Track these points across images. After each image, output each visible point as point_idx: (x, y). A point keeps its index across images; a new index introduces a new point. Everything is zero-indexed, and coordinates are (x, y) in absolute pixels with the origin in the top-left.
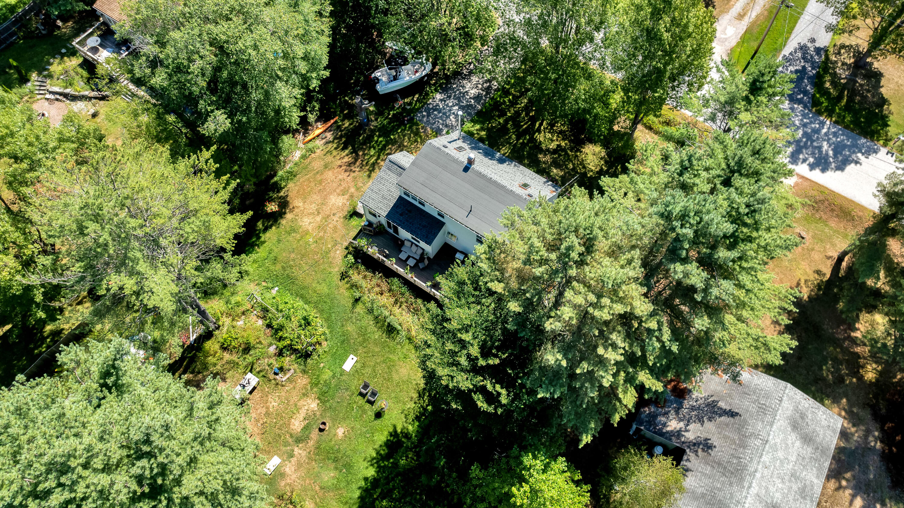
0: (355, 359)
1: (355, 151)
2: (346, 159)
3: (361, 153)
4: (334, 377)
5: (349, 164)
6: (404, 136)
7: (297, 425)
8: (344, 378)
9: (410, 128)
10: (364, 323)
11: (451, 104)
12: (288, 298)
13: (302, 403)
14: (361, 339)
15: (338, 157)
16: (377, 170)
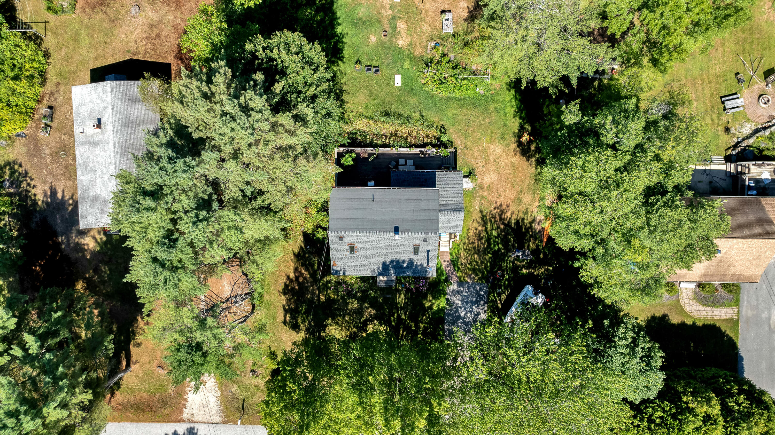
0: (396, 85)
1: (508, 225)
2: (508, 214)
3: (502, 226)
4: (402, 66)
5: (502, 212)
6: (482, 262)
7: (401, 26)
8: (395, 70)
9: (483, 273)
10: (407, 108)
11: (469, 315)
12: (467, 93)
13: (409, 39)
14: (402, 99)
15: (516, 213)
16: (480, 220)
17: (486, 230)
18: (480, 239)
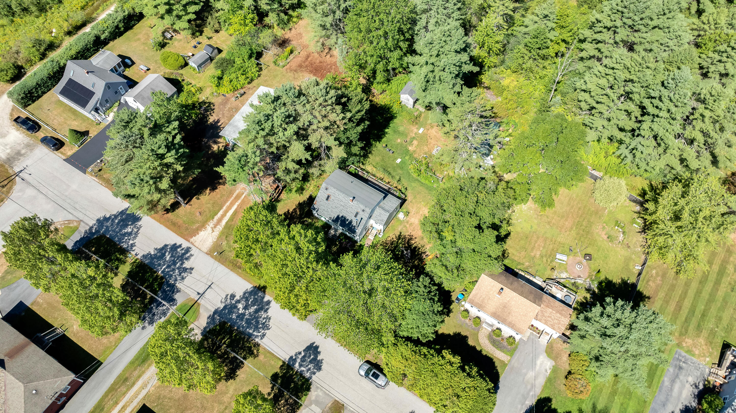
0: (397, 162)
1: (410, 246)
2: (413, 242)
3: (406, 245)
4: (404, 157)
5: (411, 239)
7: (415, 142)
8: (400, 157)
10: (395, 173)
12: (427, 182)
13: (415, 149)
14: (396, 168)
15: (417, 243)
16: (397, 236)
17: (397, 242)
18: (392, 244)
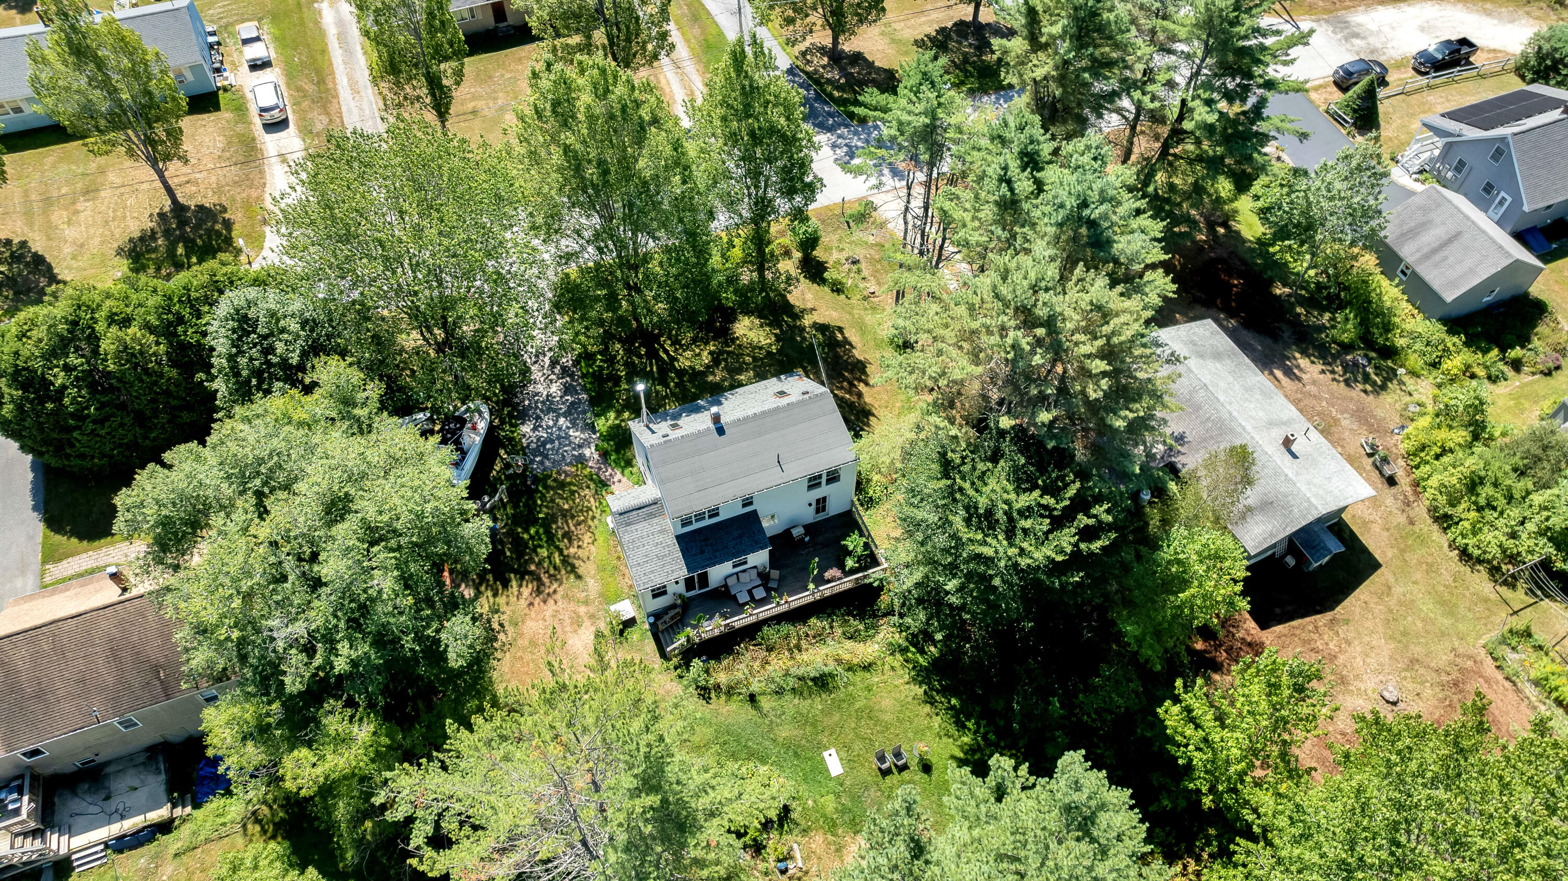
0: (833, 751)
1: (522, 574)
2: (526, 591)
3: (533, 567)
4: (838, 796)
5: (538, 591)
6: (553, 501)
8: (848, 783)
9: (546, 487)
10: (790, 709)
11: (551, 423)
14: (808, 729)
15: (513, 599)
16: (577, 563)
17: (561, 552)
18: (568, 535)
